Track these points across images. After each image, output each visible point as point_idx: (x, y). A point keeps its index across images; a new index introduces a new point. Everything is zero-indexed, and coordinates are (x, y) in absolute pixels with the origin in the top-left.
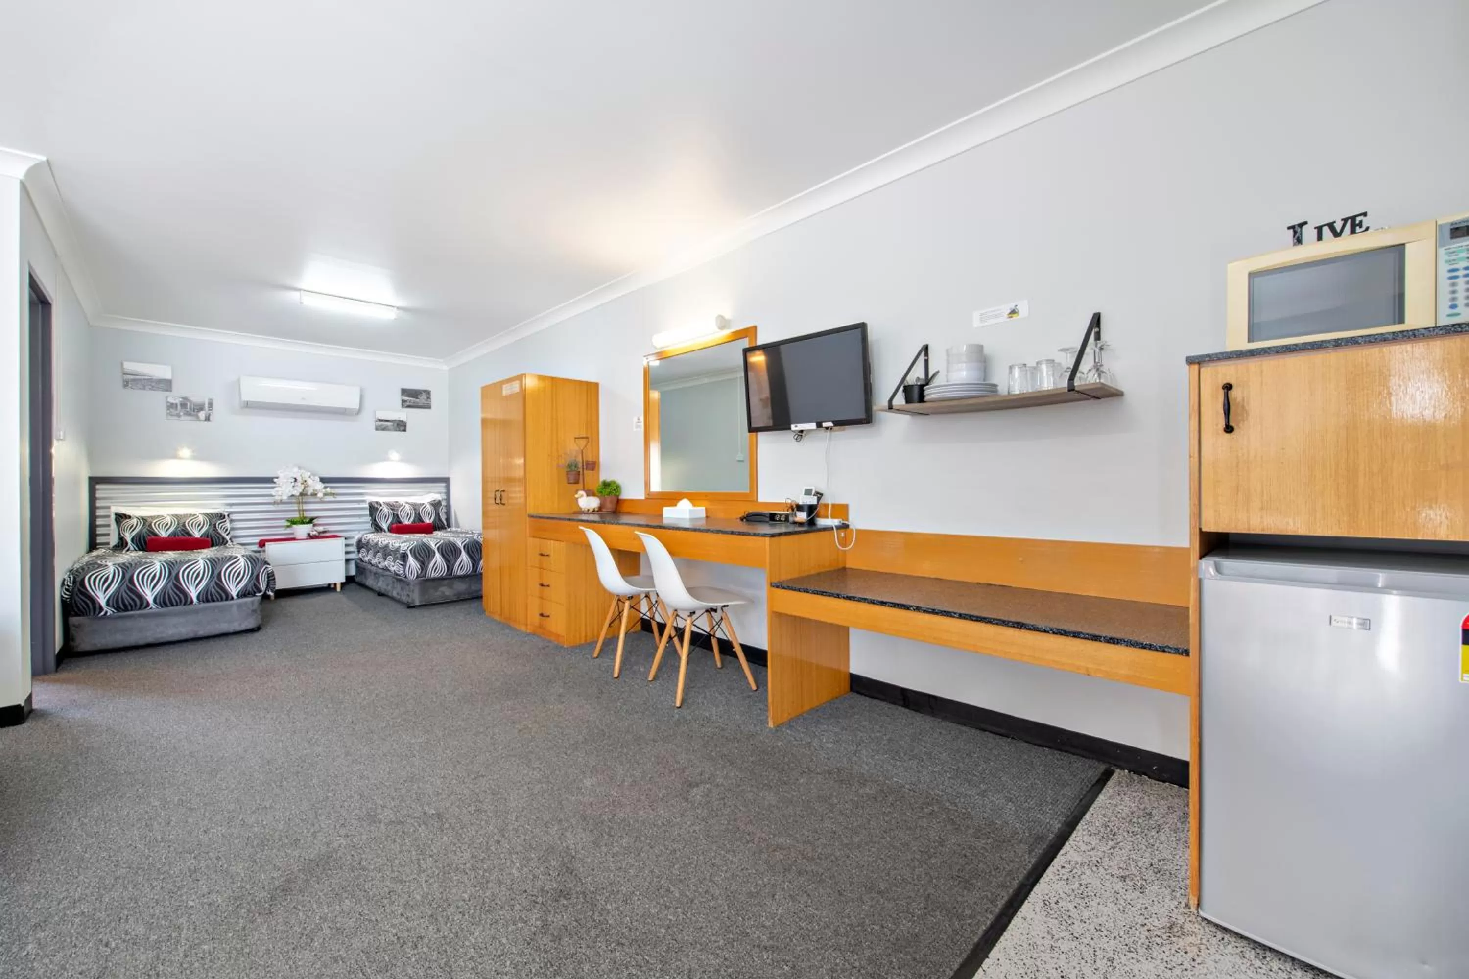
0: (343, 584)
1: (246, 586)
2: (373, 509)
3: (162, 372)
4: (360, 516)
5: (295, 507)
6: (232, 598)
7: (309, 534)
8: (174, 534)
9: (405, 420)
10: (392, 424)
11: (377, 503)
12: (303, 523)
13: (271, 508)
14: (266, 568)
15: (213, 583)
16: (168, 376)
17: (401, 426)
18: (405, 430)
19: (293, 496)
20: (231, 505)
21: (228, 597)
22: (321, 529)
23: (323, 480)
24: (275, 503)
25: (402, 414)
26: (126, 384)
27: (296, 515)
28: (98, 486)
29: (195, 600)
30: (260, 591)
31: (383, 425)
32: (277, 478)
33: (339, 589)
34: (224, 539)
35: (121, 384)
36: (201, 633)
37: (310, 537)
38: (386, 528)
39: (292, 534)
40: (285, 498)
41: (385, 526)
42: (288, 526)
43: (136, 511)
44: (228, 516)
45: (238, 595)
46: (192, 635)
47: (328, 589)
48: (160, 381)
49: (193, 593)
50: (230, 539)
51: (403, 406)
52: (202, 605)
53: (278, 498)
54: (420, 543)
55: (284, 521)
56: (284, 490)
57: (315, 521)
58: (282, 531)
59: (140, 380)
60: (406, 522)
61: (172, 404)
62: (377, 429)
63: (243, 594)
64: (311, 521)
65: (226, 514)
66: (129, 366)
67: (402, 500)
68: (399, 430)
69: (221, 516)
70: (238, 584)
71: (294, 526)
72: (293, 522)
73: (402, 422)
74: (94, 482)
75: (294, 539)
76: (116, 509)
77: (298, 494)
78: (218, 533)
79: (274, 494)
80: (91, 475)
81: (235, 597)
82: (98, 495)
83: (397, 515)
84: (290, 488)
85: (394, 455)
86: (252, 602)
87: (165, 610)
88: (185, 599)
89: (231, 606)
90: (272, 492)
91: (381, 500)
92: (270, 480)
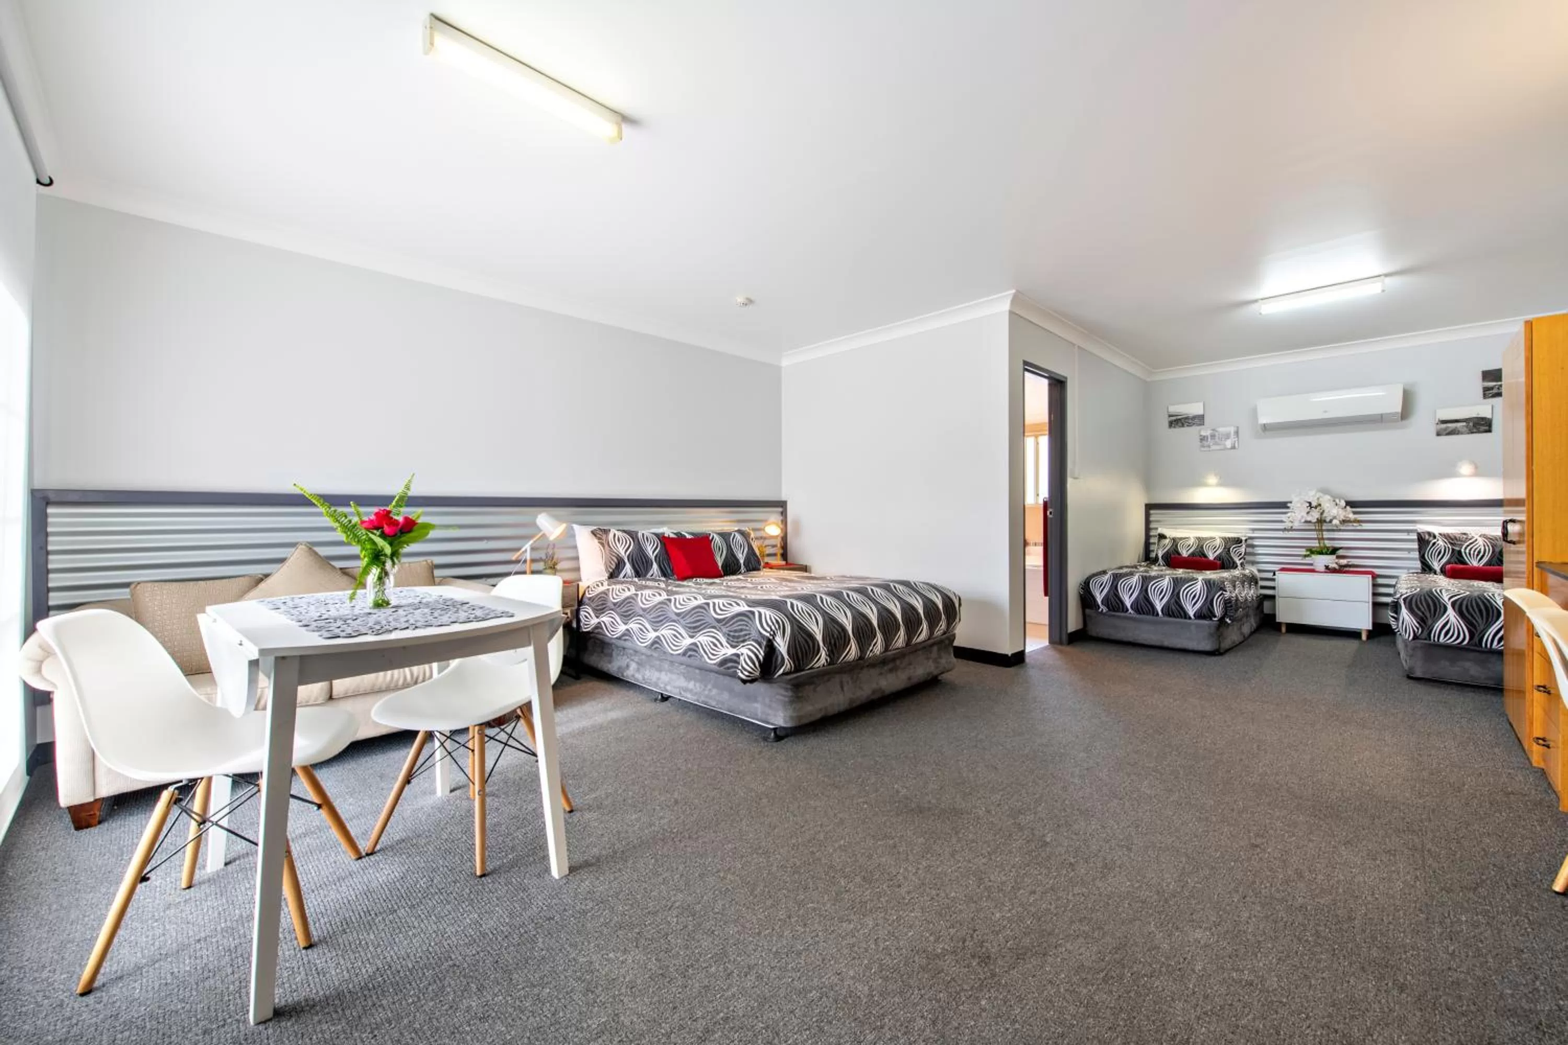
0: (1369, 631)
1: (1201, 608)
2: (1423, 541)
3: (1194, 409)
4: (1409, 550)
5: (1314, 534)
6: (1190, 618)
7: (1327, 567)
8: (1193, 554)
9: (1489, 416)
10: (1464, 424)
11: (1429, 534)
12: (1321, 553)
13: (1280, 534)
14: (1222, 594)
15: (1173, 600)
16: (1201, 412)
17: (1482, 425)
18: (1489, 431)
19: (1306, 522)
20: (1254, 530)
21: (1186, 616)
22: (1343, 562)
23: (1351, 504)
24: (1285, 530)
25: (1483, 409)
26: (1171, 424)
27: (1315, 544)
28: (1152, 512)
29: (1160, 613)
30: (1215, 616)
31: (1448, 428)
32: (1291, 502)
33: (1364, 637)
34: (1234, 563)
35: (1167, 424)
36: (1166, 643)
37: (1329, 570)
38: (1438, 569)
39: (1311, 565)
40: (1296, 525)
41: (1436, 566)
42: (1305, 556)
43: (1170, 533)
44: (1246, 540)
45: (1194, 615)
46: (1158, 644)
47: (1354, 634)
48: (1194, 417)
49: (1159, 607)
50: (1242, 564)
51: (1485, 396)
52: (1167, 619)
53: (1288, 525)
54: (1476, 594)
55: (1304, 550)
56: (1298, 515)
57: (1340, 552)
58: (1299, 560)
59: (1180, 419)
60: (1474, 563)
61: (1204, 437)
62: (1438, 434)
63: (1199, 615)
64: (1334, 551)
65: (1244, 539)
66: (1174, 409)
67: (1474, 532)
68: (1479, 432)
69: (1238, 541)
70: (1195, 604)
71: (1313, 556)
72: (1312, 551)
73: (1483, 419)
74: (1149, 507)
75: (1313, 571)
76: (1161, 530)
77: (1315, 520)
78: (1231, 557)
79: (1284, 519)
80: (1147, 502)
81: (1192, 617)
82: (1152, 519)
83: (1460, 552)
84: (1304, 514)
85: (1466, 469)
86: (1209, 627)
87: (1138, 616)
88: (1152, 610)
89: (1190, 624)
90: (1283, 517)
91: (1436, 530)
92: (1284, 505)
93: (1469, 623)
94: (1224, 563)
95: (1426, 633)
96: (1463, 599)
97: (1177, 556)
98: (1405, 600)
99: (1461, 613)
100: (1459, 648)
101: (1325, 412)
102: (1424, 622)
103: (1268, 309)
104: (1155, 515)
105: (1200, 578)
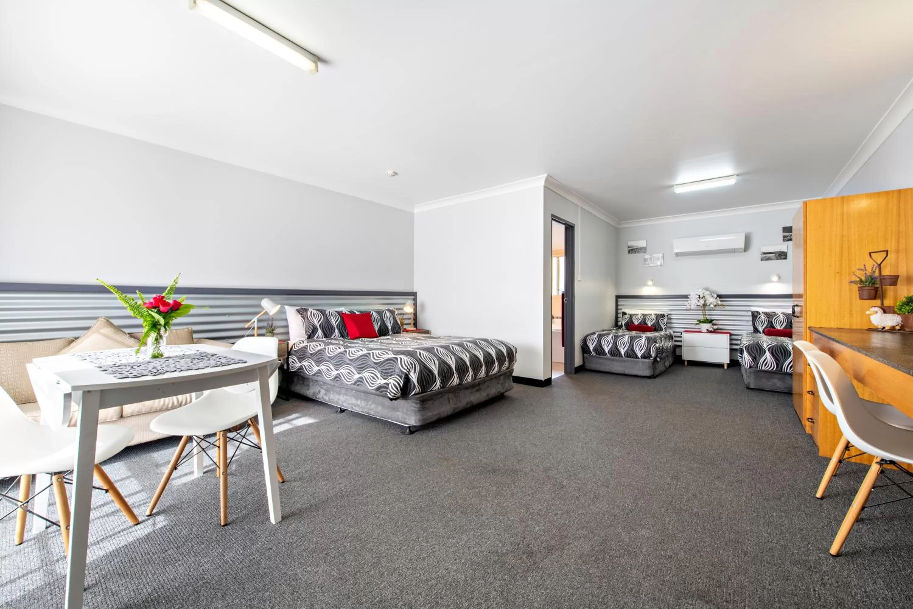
0: (728, 364)
1: (644, 353)
2: (755, 316)
3: (641, 244)
4: (748, 321)
5: (701, 312)
6: (639, 358)
7: (707, 330)
8: (640, 323)
9: (786, 251)
10: (774, 255)
11: (757, 312)
12: (704, 322)
14: (655, 345)
15: (630, 349)
16: (645, 246)
17: (782, 255)
18: (786, 258)
19: (698, 306)
20: (671, 310)
21: (637, 357)
22: (715, 327)
23: (720, 296)
24: (687, 310)
25: (783, 247)
26: (630, 252)
27: (701, 318)
28: (619, 300)
29: (623, 356)
30: (652, 357)
31: (766, 257)
32: (690, 295)
33: (726, 367)
34: (661, 328)
35: (627, 251)
36: (627, 372)
37: (709, 332)
38: (761, 331)
39: (700, 329)
40: (693, 307)
41: (761, 329)
42: (697, 324)
43: (629, 311)
44: (667, 316)
45: (641, 357)
46: (622, 372)
47: (721, 366)
48: (641, 248)
49: (623, 352)
50: (665, 328)
51: (784, 240)
52: (627, 359)
53: (688, 307)
54: (780, 344)
55: (696, 321)
56: (693, 302)
57: (714, 322)
58: (693, 326)
59: (633, 249)
60: (778, 327)
61: (646, 259)
62: (762, 260)
63: (644, 357)
64: (711, 321)
65: (666, 315)
66: (631, 243)
67: (778, 311)
68: (781, 259)
69: (663, 316)
70: (641, 350)
71: (701, 324)
72: (700, 322)
73: (783, 252)
74: (618, 297)
75: (700, 332)
76: (624, 310)
77: (701, 305)
78: (660, 325)
79: (686, 304)
80: (617, 294)
81: (640, 358)
82: (619, 304)
83: (772, 322)
84: (696, 301)
85: (774, 278)
86: (648, 362)
87: (613, 358)
88: (620, 355)
89: (639, 361)
90: (686, 303)
91: (760, 310)
92: (686, 297)
93: (776, 359)
94: (656, 328)
95: (756, 364)
96: (773, 346)
97: (632, 324)
98: (746, 347)
99: (772, 354)
100: (771, 372)
101: (707, 247)
102: (755, 359)
103: (678, 190)
104: (621, 302)
105: (644, 336)
